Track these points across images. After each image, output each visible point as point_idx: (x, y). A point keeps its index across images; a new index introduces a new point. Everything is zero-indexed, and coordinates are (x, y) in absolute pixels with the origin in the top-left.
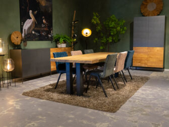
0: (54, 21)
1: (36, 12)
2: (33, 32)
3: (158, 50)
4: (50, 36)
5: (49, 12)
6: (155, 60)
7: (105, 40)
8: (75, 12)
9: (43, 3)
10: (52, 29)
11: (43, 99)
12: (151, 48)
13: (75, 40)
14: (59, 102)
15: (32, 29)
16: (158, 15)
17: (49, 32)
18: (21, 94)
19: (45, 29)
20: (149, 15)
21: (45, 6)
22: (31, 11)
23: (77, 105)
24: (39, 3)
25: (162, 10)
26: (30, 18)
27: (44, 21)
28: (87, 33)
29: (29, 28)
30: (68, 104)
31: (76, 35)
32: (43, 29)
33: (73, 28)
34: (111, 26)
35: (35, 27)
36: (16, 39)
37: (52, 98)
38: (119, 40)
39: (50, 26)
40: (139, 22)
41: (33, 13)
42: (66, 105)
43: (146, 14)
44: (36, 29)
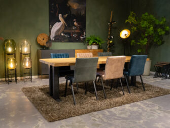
1: (66, 15)
2: (62, 34)
4: (82, 38)
5: (82, 14)
8: (112, 12)
9: (75, 6)
10: (85, 31)
13: (111, 42)
17: (81, 34)
19: (76, 31)
21: (78, 9)
22: (60, 15)
24: (70, 6)
27: (75, 23)
29: (58, 31)
31: (112, 37)
32: (73, 31)
35: (64, 30)
41: (63, 16)
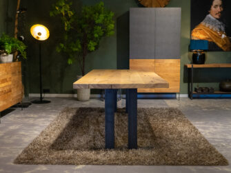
7: (80, 46)
11: (78, 164)
14: (118, 164)
28: (39, 34)
31: (23, 38)
33: (16, 23)
34: (97, 22)
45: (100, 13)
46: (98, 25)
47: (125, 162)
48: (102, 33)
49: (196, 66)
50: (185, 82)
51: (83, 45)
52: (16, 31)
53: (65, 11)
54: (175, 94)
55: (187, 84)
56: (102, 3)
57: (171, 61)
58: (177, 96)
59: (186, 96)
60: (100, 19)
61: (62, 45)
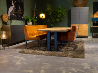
0: (24, 8)
1: (15, 2)
2: (14, 15)
3: (85, 26)
4: (22, 17)
5: (22, 2)
6: (83, 32)
7: (54, 20)
8: (36, 3)
10: (24, 13)
12: (81, 25)
13: (36, 20)
15: (13, 13)
16: (84, 6)
17: (22, 15)
18: (18, 53)
20: (79, 7)
22: (12, 1)
23: (60, 56)
25: (86, 4)
26: (12, 6)
27: (19, 8)
28: (42, 16)
30: (54, 56)
31: (37, 18)
32: (19, 13)
33: (35, 13)
34: (59, 12)
36: (5, 18)
37: (41, 54)
38: (61, 21)
39: (22, 11)
40: (74, 10)
41: (14, 2)
42: (53, 56)
43: (77, 6)
44: (15, 12)
45: (60, 9)
46: (59, 13)
47: (50, 55)
48: (61, 16)
49: (94, 27)
50: (91, 32)
51: (55, 20)
52: (35, 15)
53: (49, 9)
54: (87, 36)
55: (91, 33)
56: (61, 6)
57: (85, 25)
58: (88, 37)
59: (91, 37)
60: (60, 11)
61: (49, 20)
